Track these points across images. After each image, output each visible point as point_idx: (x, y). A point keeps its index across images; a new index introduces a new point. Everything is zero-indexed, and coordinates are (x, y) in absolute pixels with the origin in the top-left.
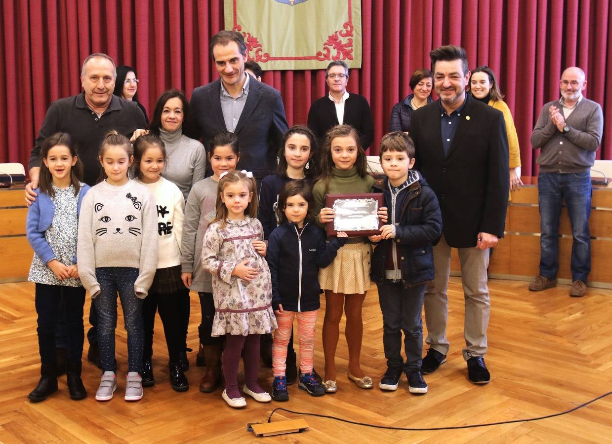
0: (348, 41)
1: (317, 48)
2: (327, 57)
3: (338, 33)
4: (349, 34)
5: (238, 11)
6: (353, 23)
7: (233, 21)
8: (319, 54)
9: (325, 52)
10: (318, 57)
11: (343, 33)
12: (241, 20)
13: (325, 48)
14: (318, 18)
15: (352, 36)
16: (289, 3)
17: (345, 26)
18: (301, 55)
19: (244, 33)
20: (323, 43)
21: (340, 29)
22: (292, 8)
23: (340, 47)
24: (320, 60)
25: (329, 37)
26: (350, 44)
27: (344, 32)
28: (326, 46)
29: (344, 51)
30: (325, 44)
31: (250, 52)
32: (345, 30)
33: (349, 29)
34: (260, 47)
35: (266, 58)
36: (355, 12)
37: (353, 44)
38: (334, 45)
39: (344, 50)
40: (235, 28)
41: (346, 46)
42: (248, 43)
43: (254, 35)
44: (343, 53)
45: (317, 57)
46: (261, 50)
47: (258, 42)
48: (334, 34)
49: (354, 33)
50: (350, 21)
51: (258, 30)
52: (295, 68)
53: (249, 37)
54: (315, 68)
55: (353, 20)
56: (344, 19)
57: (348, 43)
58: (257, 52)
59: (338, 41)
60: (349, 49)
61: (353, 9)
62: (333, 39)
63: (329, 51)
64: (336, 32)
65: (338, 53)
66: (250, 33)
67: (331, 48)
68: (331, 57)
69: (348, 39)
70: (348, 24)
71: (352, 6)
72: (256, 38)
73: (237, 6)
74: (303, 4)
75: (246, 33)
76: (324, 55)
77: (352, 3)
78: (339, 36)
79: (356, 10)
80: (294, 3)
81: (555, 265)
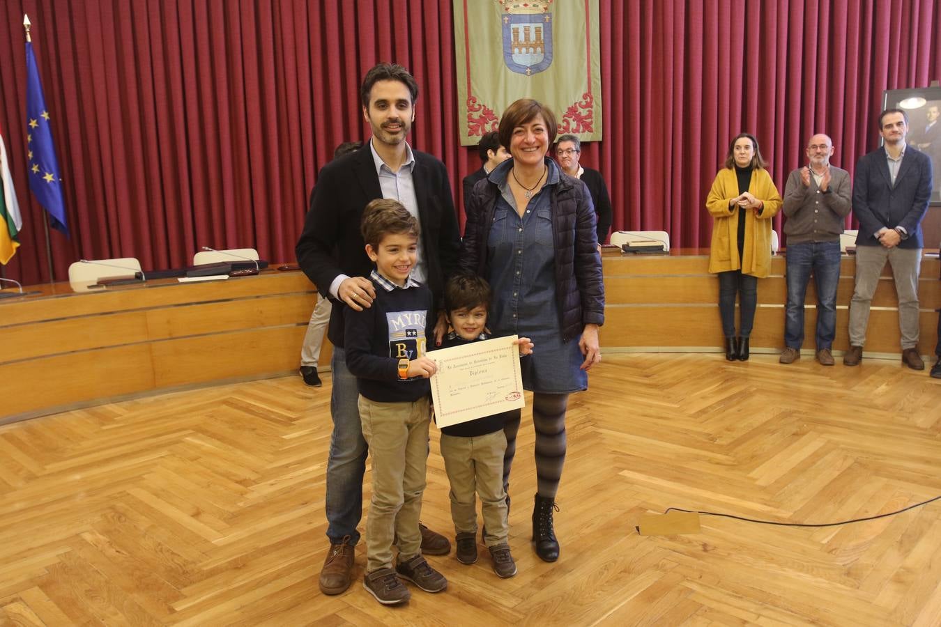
0: (588, 113)
2: (566, 129)
3: (577, 104)
4: (589, 105)
5: (473, 84)
6: (592, 94)
7: (467, 92)
9: (564, 124)
11: (582, 104)
12: (476, 90)
13: (564, 121)
14: (557, 88)
15: (592, 107)
16: (526, 73)
17: (585, 97)
19: (479, 105)
20: (563, 115)
21: (580, 101)
22: (529, 79)
23: (579, 119)
25: (569, 108)
26: (590, 116)
27: (584, 103)
28: (566, 118)
30: (565, 116)
32: (585, 101)
33: (588, 100)
36: (595, 83)
37: (593, 115)
38: (573, 117)
39: (584, 122)
40: (470, 100)
41: (586, 117)
42: (484, 116)
43: (490, 107)
44: (583, 125)
47: (494, 115)
48: (573, 104)
49: (594, 104)
50: (589, 92)
51: (494, 103)
53: (485, 109)
55: (592, 90)
56: (584, 90)
57: (588, 115)
59: (577, 113)
60: (589, 121)
61: (593, 80)
62: (572, 111)
63: (568, 123)
64: (575, 104)
65: (578, 125)
66: (486, 105)
67: (571, 120)
68: (570, 130)
69: (588, 111)
70: (588, 95)
71: (592, 76)
72: (492, 111)
73: (471, 76)
74: (540, 74)
75: (482, 104)
76: (564, 128)
77: (591, 72)
78: (578, 107)
79: (596, 80)
80: (531, 74)
81: (801, 336)
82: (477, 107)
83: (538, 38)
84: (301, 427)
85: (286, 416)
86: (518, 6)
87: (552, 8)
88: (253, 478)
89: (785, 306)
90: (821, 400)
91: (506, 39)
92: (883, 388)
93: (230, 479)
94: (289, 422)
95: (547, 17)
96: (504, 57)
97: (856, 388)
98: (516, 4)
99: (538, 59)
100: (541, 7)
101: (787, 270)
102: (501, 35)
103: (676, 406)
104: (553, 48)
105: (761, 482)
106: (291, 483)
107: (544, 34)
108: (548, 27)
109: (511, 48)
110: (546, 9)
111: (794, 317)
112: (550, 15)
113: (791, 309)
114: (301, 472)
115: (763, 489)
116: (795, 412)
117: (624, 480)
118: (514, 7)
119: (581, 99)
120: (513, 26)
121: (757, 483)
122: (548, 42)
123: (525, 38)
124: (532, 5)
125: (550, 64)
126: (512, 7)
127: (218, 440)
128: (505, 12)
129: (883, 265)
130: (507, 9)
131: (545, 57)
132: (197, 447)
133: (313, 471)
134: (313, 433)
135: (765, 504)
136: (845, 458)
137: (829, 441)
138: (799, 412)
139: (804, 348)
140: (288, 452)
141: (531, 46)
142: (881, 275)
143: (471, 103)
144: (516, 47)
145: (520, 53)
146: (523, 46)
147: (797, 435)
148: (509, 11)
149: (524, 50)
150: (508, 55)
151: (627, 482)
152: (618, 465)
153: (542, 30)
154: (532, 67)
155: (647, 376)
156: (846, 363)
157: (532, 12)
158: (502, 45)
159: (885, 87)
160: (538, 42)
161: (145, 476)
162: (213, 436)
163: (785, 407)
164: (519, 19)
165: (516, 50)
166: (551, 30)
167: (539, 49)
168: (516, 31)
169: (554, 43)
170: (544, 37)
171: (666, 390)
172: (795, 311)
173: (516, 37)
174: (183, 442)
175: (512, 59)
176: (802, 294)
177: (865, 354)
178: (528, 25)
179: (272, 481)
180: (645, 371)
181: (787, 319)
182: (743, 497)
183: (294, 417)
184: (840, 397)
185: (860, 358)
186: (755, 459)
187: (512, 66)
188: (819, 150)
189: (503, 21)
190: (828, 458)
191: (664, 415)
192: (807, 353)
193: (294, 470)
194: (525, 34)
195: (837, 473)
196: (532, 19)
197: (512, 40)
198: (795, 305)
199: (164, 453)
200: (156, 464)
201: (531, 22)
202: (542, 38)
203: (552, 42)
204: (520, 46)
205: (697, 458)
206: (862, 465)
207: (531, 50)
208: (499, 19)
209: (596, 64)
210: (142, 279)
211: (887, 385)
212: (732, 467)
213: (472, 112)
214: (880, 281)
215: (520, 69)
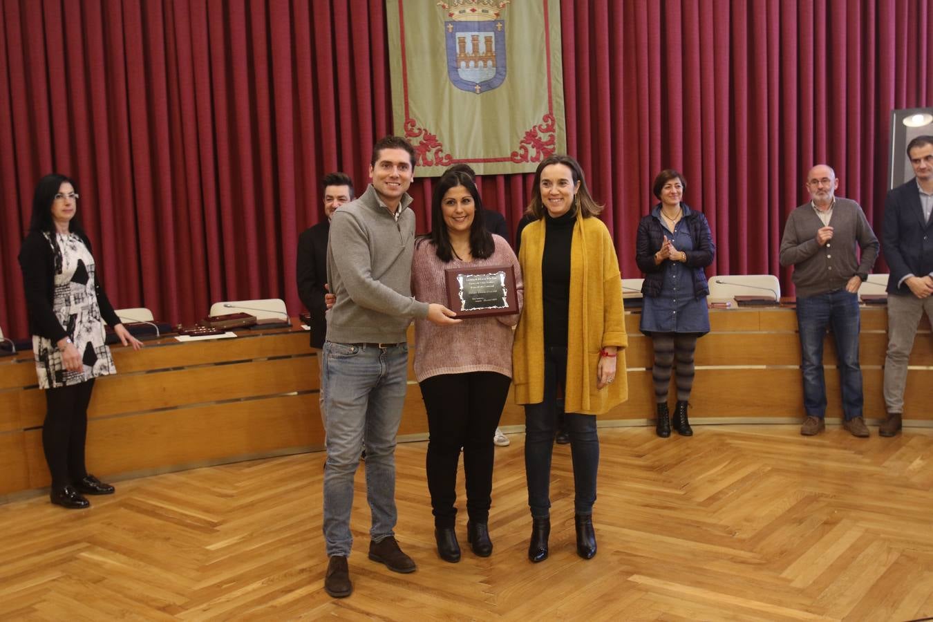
0: (549, 138)
1: (511, 148)
2: (524, 158)
3: (537, 128)
4: (550, 129)
5: (411, 104)
6: (554, 116)
7: (404, 114)
8: (514, 154)
9: (522, 152)
10: (513, 158)
11: (542, 127)
12: (414, 112)
13: (521, 148)
14: (512, 108)
15: (554, 131)
16: (474, 91)
17: (546, 118)
18: (491, 156)
19: (419, 129)
20: (519, 141)
21: (540, 123)
22: (478, 98)
23: (539, 145)
24: (517, 163)
25: (527, 133)
26: (552, 141)
27: (544, 127)
28: (523, 144)
29: (544, 151)
30: (522, 142)
31: (427, 153)
32: (546, 123)
33: (550, 122)
34: (439, 147)
35: (447, 161)
36: (557, 102)
37: (555, 141)
38: (532, 143)
39: (545, 148)
40: (408, 123)
41: (548, 143)
42: (425, 142)
43: (432, 131)
44: (544, 153)
45: (511, 158)
46: (441, 151)
47: (437, 141)
48: (532, 128)
49: (556, 127)
50: (551, 113)
51: (437, 125)
52: (484, 172)
53: (426, 134)
54: (509, 172)
55: (554, 112)
56: (544, 110)
57: (550, 141)
58: (436, 153)
59: (537, 138)
60: (551, 147)
61: (554, 98)
62: (531, 136)
63: (526, 150)
64: (534, 127)
65: (538, 153)
66: (427, 129)
67: (529, 147)
68: (529, 158)
69: (549, 136)
70: (549, 117)
71: (553, 95)
72: (435, 136)
73: (409, 95)
74: (491, 92)
75: (422, 128)
76: (521, 156)
77: (553, 90)
78: (538, 131)
79: (558, 100)
80: (481, 91)
81: (823, 401)
82: (416, 131)
83: (489, 50)
84: (227, 534)
85: (205, 521)
86: (464, 11)
87: (505, 15)
88: (178, 604)
89: (801, 367)
90: (848, 480)
91: (451, 49)
92: (918, 463)
93: (149, 606)
94: (210, 529)
95: (499, 25)
96: (449, 72)
97: (887, 464)
98: (462, 9)
99: (490, 74)
100: (492, 12)
101: (799, 325)
102: (444, 45)
103: (682, 493)
104: (507, 61)
105: (797, 584)
106: (229, 607)
107: (496, 45)
108: (500, 36)
109: (456, 61)
110: (497, 15)
111: (813, 379)
112: (502, 22)
113: (808, 370)
114: (238, 593)
115: (801, 592)
116: (822, 495)
117: (635, 587)
118: (460, 12)
119: (541, 122)
120: (459, 35)
121: (793, 585)
122: (500, 54)
123: (474, 49)
124: (480, 10)
125: (503, 80)
126: (456, 13)
127: (124, 554)
128: (448, 19)
129: (920, 316)
130: (451, 15)
131: (497, 73)
132: (97, 565)
133: (254, 590)
134: (245, 541)
135: (807, 611)
136: (889, 550)
137: (867, 530)
138: (827, 496)
139: (828, 417)
140: (217, 566)
141: (481, 58)
142: (918, 329)
143: (410, 127)
144: (463, 60)
145: (468, 67)
146: (471, 58)
147: (829, 524)
148: (454, 18)
149: (472, 63)
150: (454, 69)
151: (640, 590)
152: (624, 568)
153: (493, 39)
154: (481, 84)
155: (640, 456)
156: (882, 433)
157: (481, 19)
158: (445, 58)
159: (892, 107)
160: (489, 54)
161: (37, 607)
162: (116, 549)
163: (810, 490)
164: (466, 26)
165: (463, 64)
166: (503, 40)
167: (490, 63)
168: (463, 41)
169: (508, 56)
170: (496, 49)
171: (665, 473)
172: (814, 372)
173: (463, 47)
174: (77, 559)
175: (458, 74)
176: (819, 353)
177: (905, 422)
178: (476, 33)
179: (204, 606)
180: (636, 449)
181: (804, 382)
182: (780, 603)
183: (216, 521)
184: (871, 475)
185: (898, 427)
186: (785, 556)
187: (458, 82)
188: (821, 185)
189: (447, 30)
190: (870, 550)
191: (669, 504)
192: (832, 422)
193: (229, 590)
194: (474, 45)
195: (883, 570)
196: (482, 26)
197: (458, 51)
198: (813, 365)
199: (55, 574)
200: (48, 590)
201: (479, 30)
202: (494, 49)
203: (505, 54)
204: (467, 59)
205: (717, 557)
206: (911, 559)
207: (481, 63)
208: (442, 27)
209: (557, 80)
210: (11, 350)
211: (922, 459)
212: (759, 566)
213: (411, 138)
214: (917, 335)
215: (468, 86)
